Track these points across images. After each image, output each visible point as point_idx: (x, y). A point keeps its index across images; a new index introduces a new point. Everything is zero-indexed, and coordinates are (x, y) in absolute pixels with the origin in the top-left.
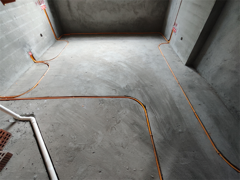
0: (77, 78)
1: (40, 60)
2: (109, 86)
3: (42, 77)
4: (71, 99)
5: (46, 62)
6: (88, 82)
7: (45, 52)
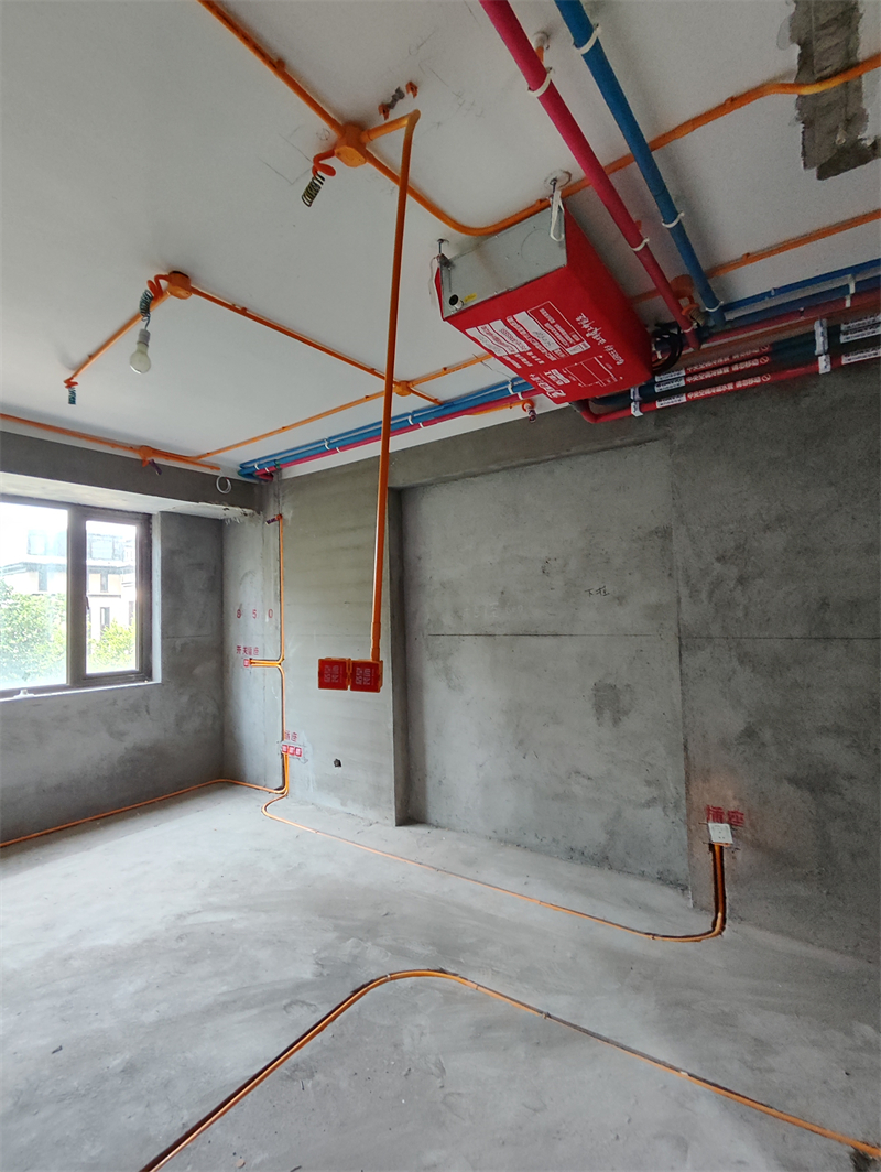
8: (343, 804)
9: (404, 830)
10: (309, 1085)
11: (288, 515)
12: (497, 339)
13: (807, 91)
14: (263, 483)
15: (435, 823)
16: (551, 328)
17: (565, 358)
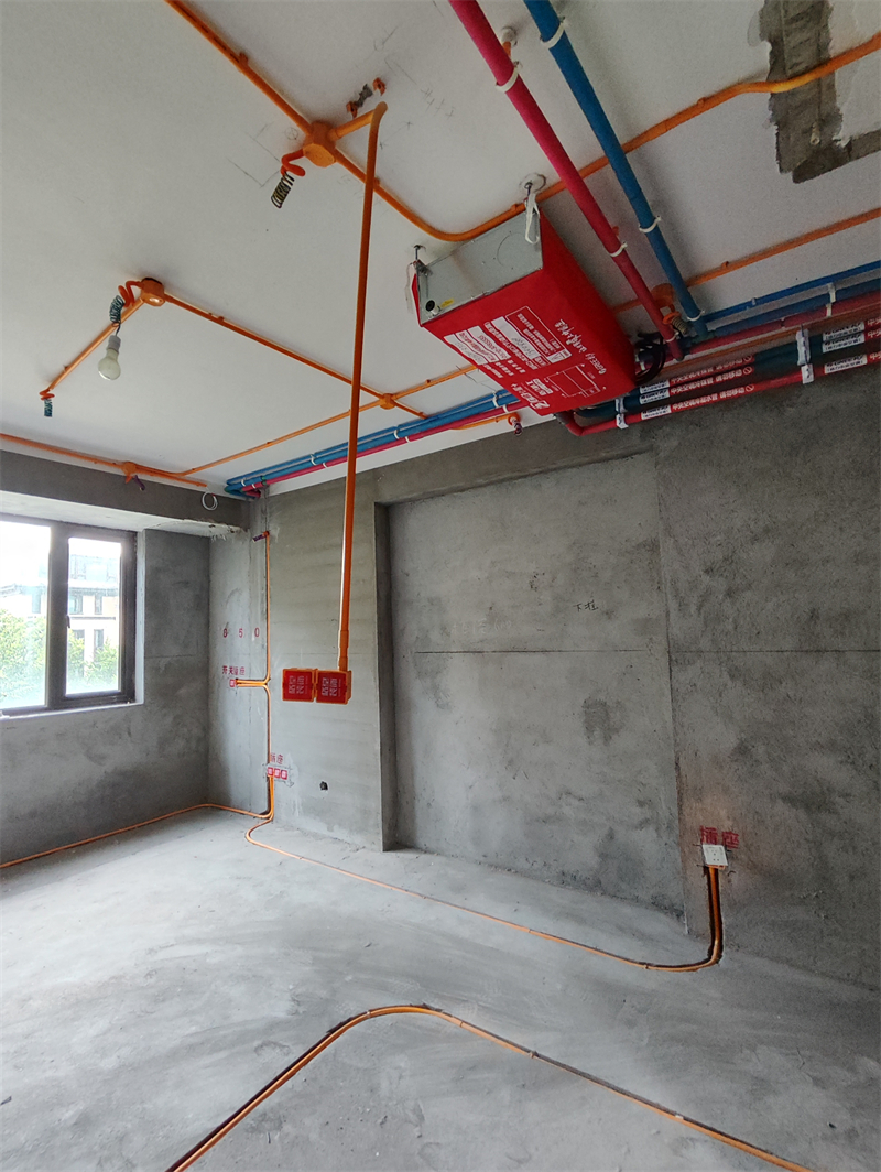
8: (331, 829)
9: (392, 855)
10: (276, 1137)
11: (274, 532)
12: (475, 347)
13: (781, 88)
14: (250, 500)
15: (424, 848)
16: (530, 335)
17: (546, 367)
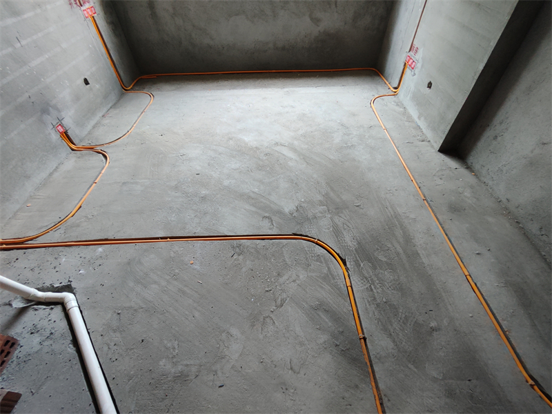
0: (176, 188)
1: (85, 144)
2: (254, 209)
3: (90, 187)
4: (162, 244)
5: (99, 149)
6: (204, 199)
7: (97, 124)
8: (419, 118)
9: (442, 156)
10: (235, 257)
15: (470, 164)
